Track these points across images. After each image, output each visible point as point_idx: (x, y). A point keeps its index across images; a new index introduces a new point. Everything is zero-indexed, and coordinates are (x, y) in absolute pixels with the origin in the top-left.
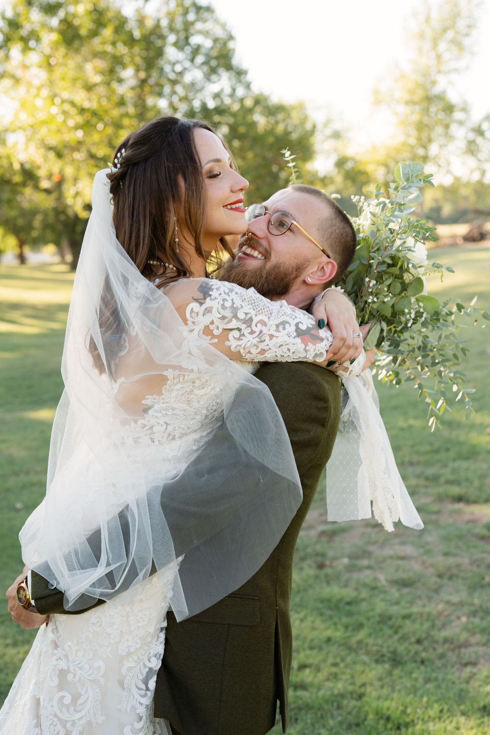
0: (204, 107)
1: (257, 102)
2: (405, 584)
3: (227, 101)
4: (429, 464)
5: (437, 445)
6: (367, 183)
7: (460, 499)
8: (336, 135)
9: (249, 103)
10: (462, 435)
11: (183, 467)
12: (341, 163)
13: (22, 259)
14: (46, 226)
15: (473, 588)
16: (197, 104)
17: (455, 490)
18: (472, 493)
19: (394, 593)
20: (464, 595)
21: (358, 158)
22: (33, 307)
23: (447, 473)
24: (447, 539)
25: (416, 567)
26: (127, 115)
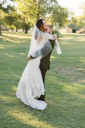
0: (50, 7)
1: (59, 7)
2: (67, 75)
3: (54, 7)
4: (74, 63)
5: (76, 61)
6: (77, 22)
7: (77, 67)
8: (72, 14)
9: (57, 7)
10: (80, 60)
11: (42, 48)
12: (72, 19)
13: (17, 31)
14: (21, 25)
15: (75, 76)
16: (49, 7)
17: (77, 66)
18: (79, 67)
19: (66, 76)
20: (74, 77)
21: (76, 18)
22: (19, 39)
23: (76, 65)
24: (74, 71)
25: (69, 74)
26: (37, 8)
